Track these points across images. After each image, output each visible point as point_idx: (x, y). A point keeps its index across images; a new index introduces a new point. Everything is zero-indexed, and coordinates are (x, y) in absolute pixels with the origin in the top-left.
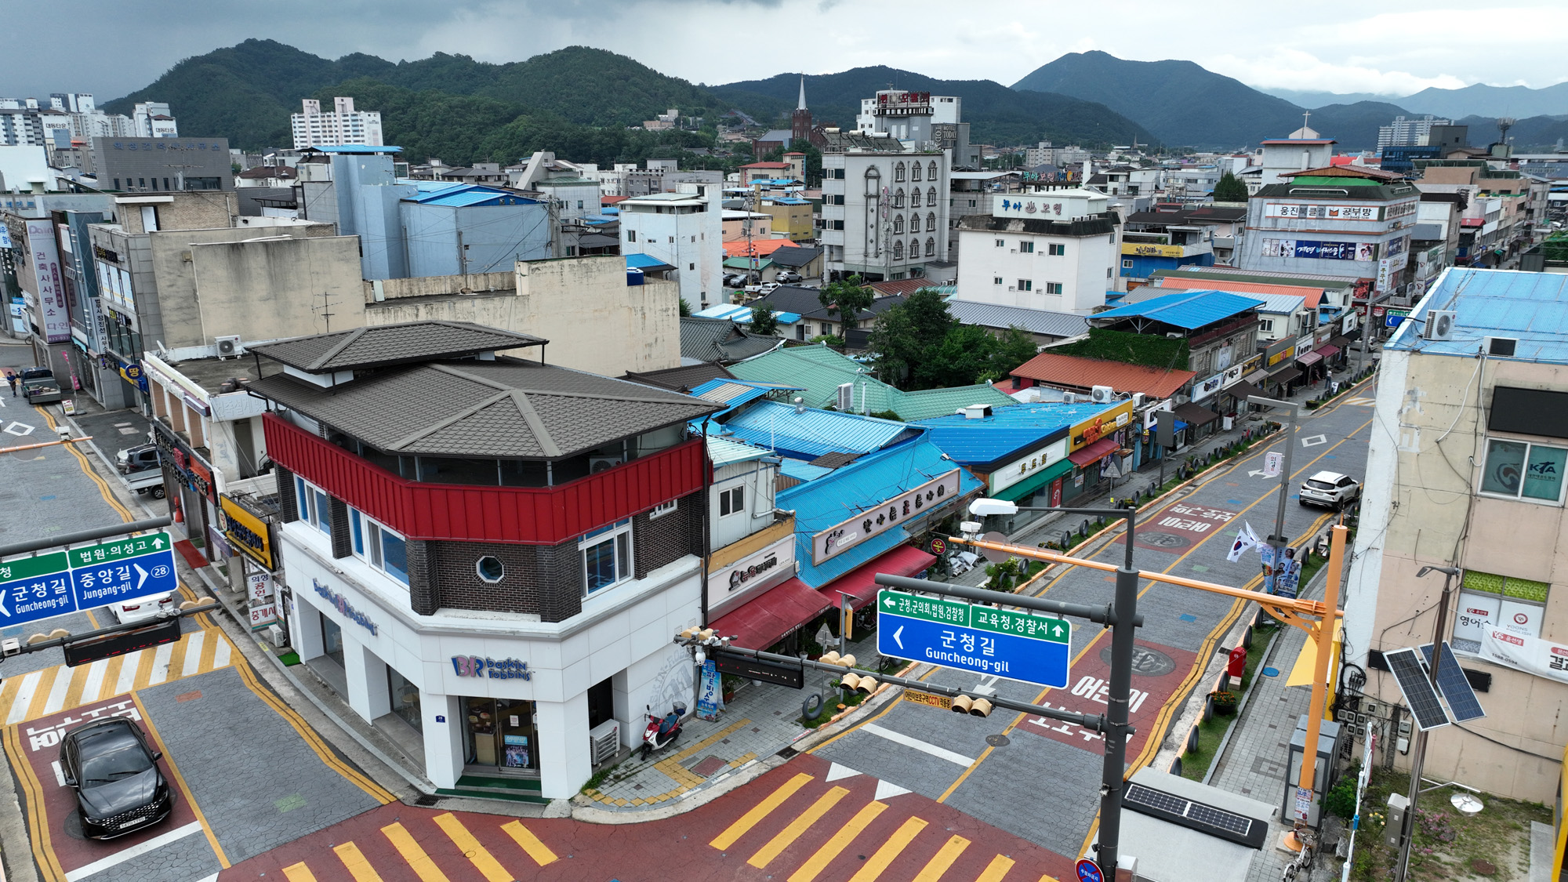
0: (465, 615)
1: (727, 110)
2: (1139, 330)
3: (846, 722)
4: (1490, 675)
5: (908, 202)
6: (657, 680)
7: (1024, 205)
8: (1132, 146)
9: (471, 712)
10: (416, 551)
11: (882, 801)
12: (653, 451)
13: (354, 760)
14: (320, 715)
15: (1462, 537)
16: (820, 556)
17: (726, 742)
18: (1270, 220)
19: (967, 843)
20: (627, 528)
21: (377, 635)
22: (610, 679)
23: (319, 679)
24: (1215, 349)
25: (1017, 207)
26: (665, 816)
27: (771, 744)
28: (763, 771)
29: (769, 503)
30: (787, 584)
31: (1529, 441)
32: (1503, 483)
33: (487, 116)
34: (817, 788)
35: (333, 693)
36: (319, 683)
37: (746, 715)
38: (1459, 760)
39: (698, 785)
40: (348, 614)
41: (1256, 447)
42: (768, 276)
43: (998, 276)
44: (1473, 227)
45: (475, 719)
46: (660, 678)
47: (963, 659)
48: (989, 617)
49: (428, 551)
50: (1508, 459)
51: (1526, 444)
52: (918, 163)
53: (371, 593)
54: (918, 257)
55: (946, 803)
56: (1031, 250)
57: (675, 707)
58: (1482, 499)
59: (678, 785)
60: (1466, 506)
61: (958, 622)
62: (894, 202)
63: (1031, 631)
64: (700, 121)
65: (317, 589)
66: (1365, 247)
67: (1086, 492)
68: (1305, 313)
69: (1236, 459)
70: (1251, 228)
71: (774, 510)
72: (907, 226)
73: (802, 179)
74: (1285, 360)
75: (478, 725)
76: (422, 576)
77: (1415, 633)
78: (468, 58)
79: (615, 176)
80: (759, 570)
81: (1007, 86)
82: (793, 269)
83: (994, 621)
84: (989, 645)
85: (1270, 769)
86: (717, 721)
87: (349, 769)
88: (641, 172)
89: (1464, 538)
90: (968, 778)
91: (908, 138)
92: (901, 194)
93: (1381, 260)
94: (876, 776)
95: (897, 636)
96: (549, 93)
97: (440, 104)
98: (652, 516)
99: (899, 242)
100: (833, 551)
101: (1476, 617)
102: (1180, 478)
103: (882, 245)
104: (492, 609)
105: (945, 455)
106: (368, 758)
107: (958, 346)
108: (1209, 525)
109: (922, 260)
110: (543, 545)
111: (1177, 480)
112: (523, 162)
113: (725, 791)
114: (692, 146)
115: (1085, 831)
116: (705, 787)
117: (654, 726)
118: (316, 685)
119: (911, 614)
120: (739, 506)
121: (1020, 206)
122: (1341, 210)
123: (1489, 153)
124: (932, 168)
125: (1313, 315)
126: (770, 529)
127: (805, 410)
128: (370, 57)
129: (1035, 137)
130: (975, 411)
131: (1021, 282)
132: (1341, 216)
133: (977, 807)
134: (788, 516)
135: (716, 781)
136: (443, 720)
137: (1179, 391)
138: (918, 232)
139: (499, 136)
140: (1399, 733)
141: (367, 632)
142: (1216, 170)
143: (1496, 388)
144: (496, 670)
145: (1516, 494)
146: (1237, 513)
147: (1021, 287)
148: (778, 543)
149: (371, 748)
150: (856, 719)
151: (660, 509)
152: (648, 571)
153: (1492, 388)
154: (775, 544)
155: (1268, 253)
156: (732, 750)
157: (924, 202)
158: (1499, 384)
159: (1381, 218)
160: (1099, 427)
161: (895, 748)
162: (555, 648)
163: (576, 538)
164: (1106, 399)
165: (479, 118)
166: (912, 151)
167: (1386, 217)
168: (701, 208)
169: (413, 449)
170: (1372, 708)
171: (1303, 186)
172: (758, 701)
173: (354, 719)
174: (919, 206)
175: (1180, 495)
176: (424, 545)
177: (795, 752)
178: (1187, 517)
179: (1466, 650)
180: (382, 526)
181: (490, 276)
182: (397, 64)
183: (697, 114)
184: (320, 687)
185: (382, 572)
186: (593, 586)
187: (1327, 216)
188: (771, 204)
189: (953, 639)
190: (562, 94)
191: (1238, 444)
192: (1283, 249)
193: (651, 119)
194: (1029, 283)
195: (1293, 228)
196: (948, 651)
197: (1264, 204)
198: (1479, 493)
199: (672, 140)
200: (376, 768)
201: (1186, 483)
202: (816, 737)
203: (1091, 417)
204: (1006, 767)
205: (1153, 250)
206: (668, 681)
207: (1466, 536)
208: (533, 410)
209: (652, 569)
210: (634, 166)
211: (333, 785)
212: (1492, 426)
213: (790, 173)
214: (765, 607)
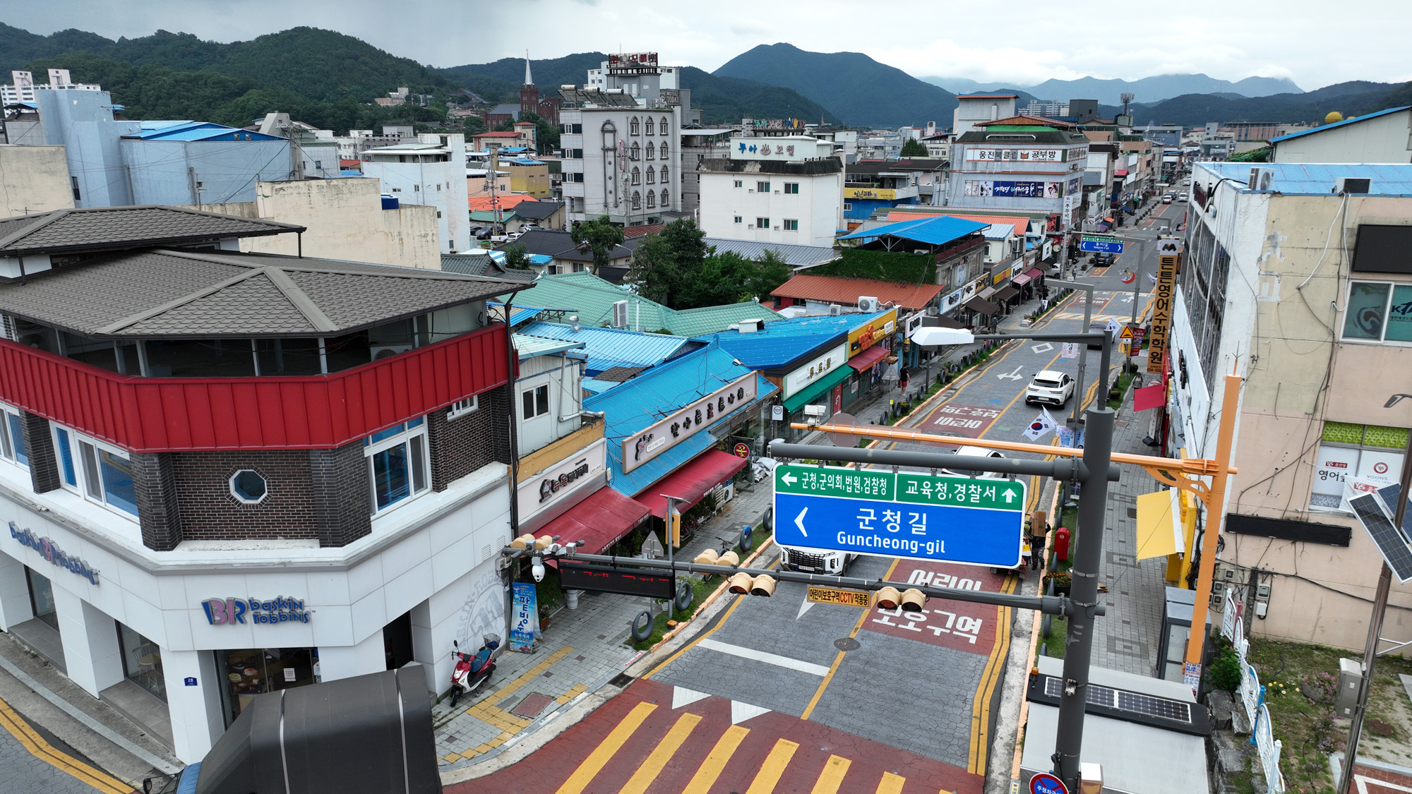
0: (216, 547)
1: (456, 88)
2: (889, 248)
3: (680, 640)
4: (1350, 529)
5: (643, 154)
6: (464, 610)
7: (759, 148)
8: (820, 123)
9: (231, 669)
10: (148, 471)
11: (742, 724)
12: (448, 336)
13: (74, 745)
14: (27, 693)
15: (1324, 387)
16: (631, 464)
17: (548, 675)
18: (970, 163)
19: (848, 763)
20: (422, 430)
21: (98, 583)
22: (407, 614)
23: (27, 648)
24: (955, 266)
25: (753, 149)
26: (488, 772)
27: (601, 672)
28: (597, 704)
29: (576, 403)
30: (598, 495)
31: (1393, 281)
32: (1363, 327)
33: (216, 90)
34: (663, 720)
35: (46, 664)
36: (27, 653)
37: (566, 643)
38: (1318, 619)
39: (523, 729)
40: (57, 561)
41: (996, 356)
42: (513, 227)
43: (738, 215)
44: (1121, 177)
45: (236, 678)
46: (467, 608)
47: (886, 542)
48: (920, 486)
49: (163, 467)
50: (1369, 302)
51: (1389, 285)
52: (650, 118)
53: (87, 531)
54: (654, 207)
55: (812, 719)
56: (768, 190)
57: (486, 640)
58: (1344, 346)
59: (500, 731)
60: (1328, 354)
61: (880, 496)
62: (630, 154)
63: (975, 498)
64: (430, 99)
65: (16, 535)
66: (1052, 186)
67: (861, 398)
68: (1016, 239)
69: (982, 366)
70: (955, 171)
71: (581, 412)
72: (643, 178)
73: (533, 147)
74: (1004, 280)
75: (242, 685)
76: (156, 501)
77: (1274, 492)
78: (193, 36)
79: (352, 141)
80: (570, 478)
81: (710, 72)
82: (536, 221)
83: (927, 491)
84: (920, 522)
85: (1125, 647)
86: (534, 653)
87: (68, 758)
88: (377, 138)
89: (1326, 388)
90: (827, 689)
91: (639, 96)
92: (636, 148)
93: (1066, 197)
94: (728, 696)
95: (799, 521)
96: (278, 71)
97: (164, 78)
98: (450, 417)
99: (637, 193)
100: (644, 457)
101: (1336, 470)
102: (941, 383)
103: (621, 195)
104: (254, 537)
105: (736, 360)
106: (94, 740)
107: (717, 271)
108: (980, 422)
109: (658, 209)
110: (319, 449)
111: (939, 384)
112: (256, 124)
113: (557, 733)
114: (424, 120)
115: (966, 735)
116: (531, 730)
117: (464, 665)
118: (22, 656)
119: (818, 491)
120: (543, 407)
121: (755, 149)
122: (1031, 153)
123: (1116, 122)
124: (664, 124)
125: (1021, 240)
126: (580, 432)
127: (580, 329)
128: (86, 34)
129: (736, 117)
130: (748, 326)
131: (759, 220)
132: (1030, 158)
133: (846, 720)
134: (596, 418)
135: (544, 722)
136: (195, 682)
137: (929, 305)
138: (654, 183)
139: (229, 110)
140: (1258, 597)
141: (85, 581)
142: (898, 138)
143: (1360, 226)
144: (263, 612)
145: (1378, 338)
146: (1002, 410)
147: (759, 225)
148: (589, 447)
149: (98, 727)
150: (689, 636)
151: (458, 408)
152: (448, 481)
153: (1356, 226)
154: (585, 450)
155: (970, 193)
156: (557, 684)
157: (657, 155)
158: (1363, 223)
159: (1064, 160)
160: (872, 334)
161: (740, 663)
162: (340, 580)
163: (360, 440)
164: (872, 309)
165: (208, 92)
166: (644, 107)
167: (1068, 159)
168: (445, 158)
169: (132, 331)
170: (1230, 574)
171: (997, 133)
172: (576, 626)
173: (75, 693)
174: (653, 159)
175: (945, 398)
176: (156, 460)
177: (630, 678)
178: (957, 416)
179: (1324, 505)
180: (99, 445)
181: (227, 206)
182: (116, 41)
183: (427, 92)
184: (29, 659)
185: (102, 504)
186: (383, 502)
187: (1019, 158)
188: (508, 164)
189: (872, 518)
190: (291, 71)
191: (982, 352)
192: (982, 189)
193: (382, 96)
194: (767, 221)
195: (991, 170)
196: (865, 533)
197: (965, 149)
198: (1341, 339)
199: (405, 113)
200: (106, 752)
201: (946, 387)
202: (650, 659)
203: (864, 324)
204: (863, 672)
205: (869, 194)
206: (476, 611)
207: (1327, 386)
208: (296, 286)
209: (453, 479)
210: (370, 132)
211: (44, 782)
212: (1355, 268)
213: (523, 142)
214: (578, 519)
